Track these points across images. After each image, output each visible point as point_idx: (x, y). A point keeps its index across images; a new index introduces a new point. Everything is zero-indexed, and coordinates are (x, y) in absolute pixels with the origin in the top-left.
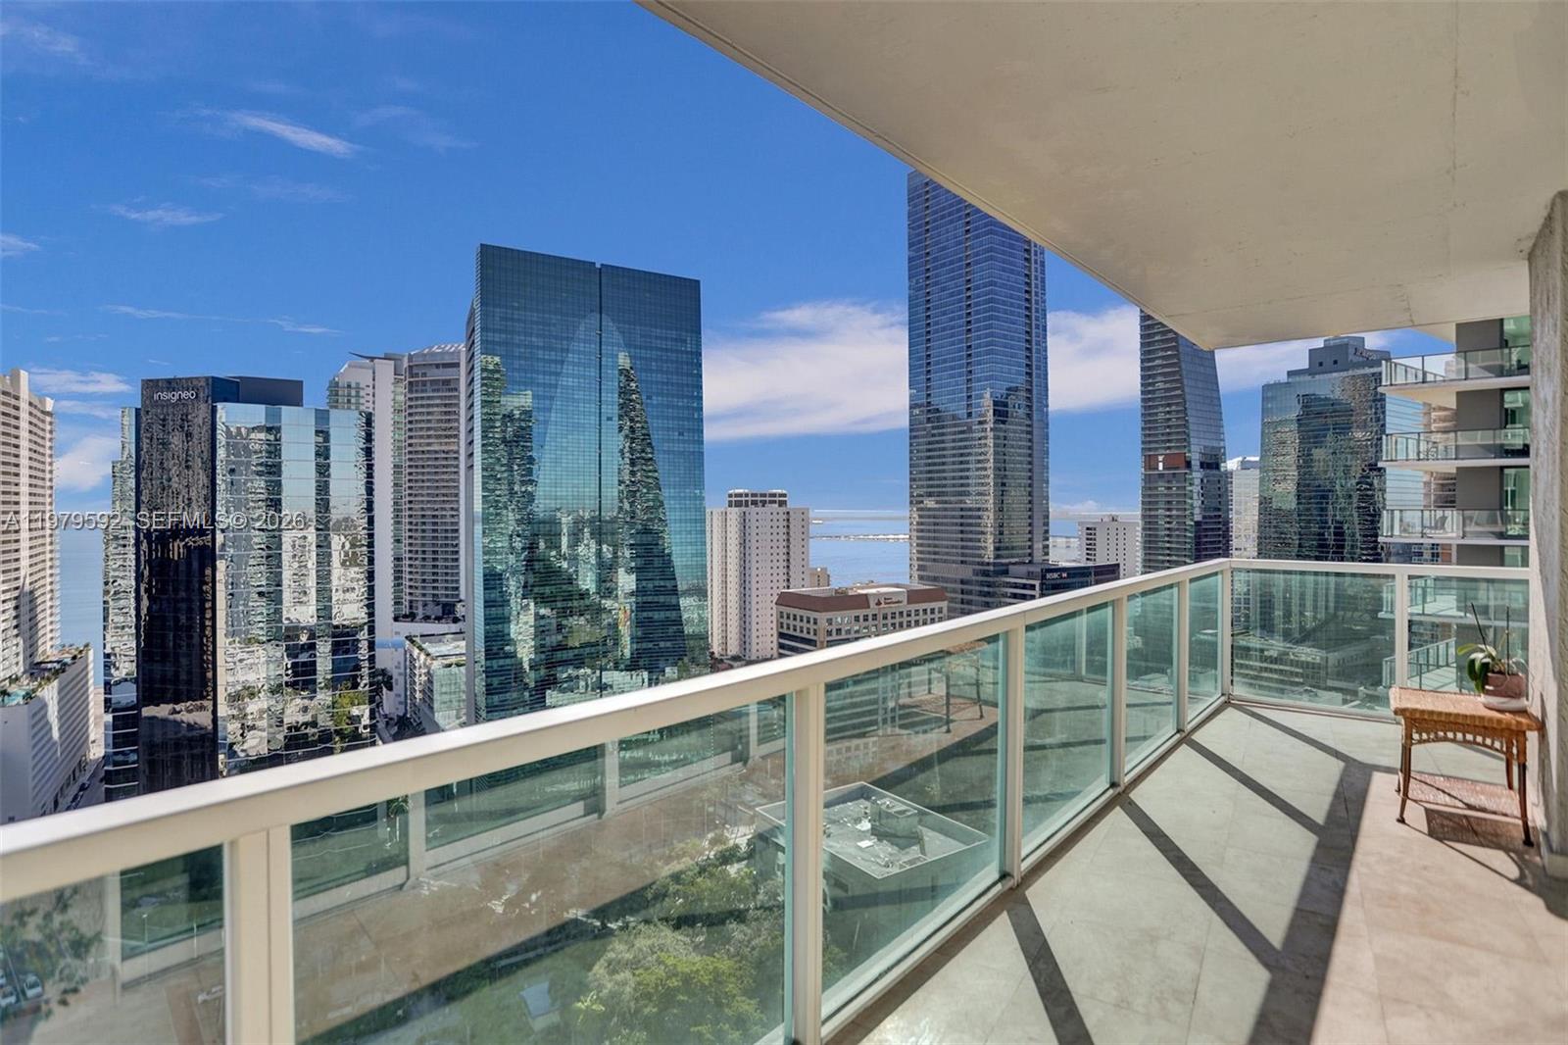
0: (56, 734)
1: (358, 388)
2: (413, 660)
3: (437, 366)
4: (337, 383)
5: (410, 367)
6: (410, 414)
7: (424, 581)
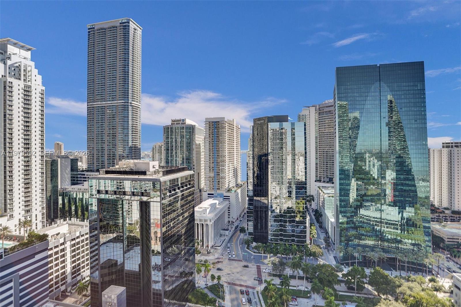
0: (240, 200)
1: (305, 116)
2: (320, 194)
3: (327, 107)
4: (300, 115)
5: (319, 108)
6: (319, 122)
7: (324, 171)
